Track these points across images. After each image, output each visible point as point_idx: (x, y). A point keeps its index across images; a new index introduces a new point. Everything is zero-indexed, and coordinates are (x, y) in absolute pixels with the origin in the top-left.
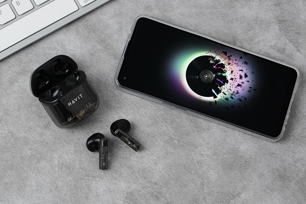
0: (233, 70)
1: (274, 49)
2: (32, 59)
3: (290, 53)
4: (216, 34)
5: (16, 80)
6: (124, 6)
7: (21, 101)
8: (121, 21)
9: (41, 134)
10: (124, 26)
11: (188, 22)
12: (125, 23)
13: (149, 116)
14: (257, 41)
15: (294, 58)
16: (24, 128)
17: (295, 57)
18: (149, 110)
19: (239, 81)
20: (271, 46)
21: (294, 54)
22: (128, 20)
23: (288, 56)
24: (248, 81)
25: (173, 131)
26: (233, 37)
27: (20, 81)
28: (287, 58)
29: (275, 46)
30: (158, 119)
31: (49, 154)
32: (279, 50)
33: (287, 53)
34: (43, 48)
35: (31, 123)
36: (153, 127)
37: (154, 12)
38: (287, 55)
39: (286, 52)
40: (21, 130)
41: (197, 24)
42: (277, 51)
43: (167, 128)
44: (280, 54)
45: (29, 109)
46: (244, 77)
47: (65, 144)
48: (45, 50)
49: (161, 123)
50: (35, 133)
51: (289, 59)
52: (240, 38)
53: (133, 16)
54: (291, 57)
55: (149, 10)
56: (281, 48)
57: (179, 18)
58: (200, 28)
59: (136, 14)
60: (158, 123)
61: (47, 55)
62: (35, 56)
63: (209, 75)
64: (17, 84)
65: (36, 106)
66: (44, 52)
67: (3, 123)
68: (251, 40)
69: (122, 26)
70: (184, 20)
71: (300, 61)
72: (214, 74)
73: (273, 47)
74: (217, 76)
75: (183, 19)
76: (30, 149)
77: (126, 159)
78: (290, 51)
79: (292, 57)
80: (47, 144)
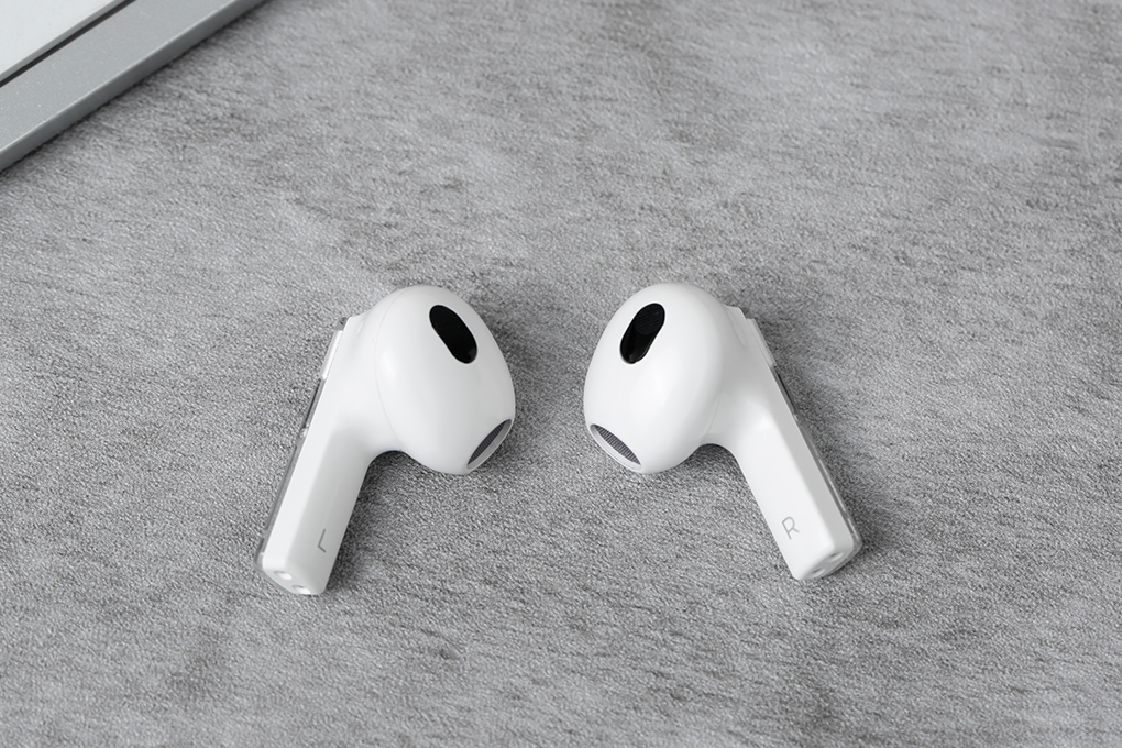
13: (1053, 319)
18: (1032, 270)
35: (52, 689)
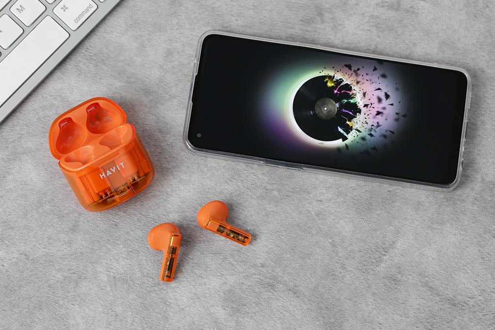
0: (365, 92)
1: (383, 7)
2: (22, 133)
3: (410, 6)
4: (289, 10)
5: (7, 172)
6: (138, 10)
7: (25, 202)
8: (139, 33)
9: (70, 243)
10: (146, 41)
11: (241, 4)
12: (147, 35)
14: (354, 3)
15: (416, 12)
16: (40, 242)
17: (419, 9)
19: (378, 107)
20: (377, 4)
21: (415, 6)
22: (150, 29)
23: (408, 11)
24: (392, 105)
25: (266, 179)
26: (317, 7)
27: (13, 171)
28: (407, 14)
29: (383, 2)
30: (239, 167)
31: (89, 269)
32: (391, 7)
33: (405, 7)
34: (34, 110)
36: (234, 181)
37: (185, 6)
38: (405, 10)
39: (403, 6)
40: (37, 245)
41: (256, 4)
42: (388, 9)
43: (256, 177)
44: (394, 11)
45: (41, 210)
46: (385, 99)
47: (109, 246)
48: (37, 113)
49: (245, 172)
50: (60, 243)
51: (411, 16)
52: (327, 6)
53: (155, 21)
54: (413, 12)
55: (178, 4)
56: (393, 3)
57: (226, 2)
58: (262, 9)
59: (159, 17)
60: (240, 172)
61: (43, 119)
62: (25, 127)
63: (330, 107)
64: (10, 177)
65: (49, 202)
66: (37, 116)
67: (7, 242)
68: (345, 4)
69: (144, 41)
70: (234, 4)
71: (427, 14)
72: (338, 102)
73: (381, 5)
74: (342, 106)
75: (232, 3)
76: (59, 270)
77: (208, 242)
78: (409, 3)
79: (414, 10)
80: (83, 254)
